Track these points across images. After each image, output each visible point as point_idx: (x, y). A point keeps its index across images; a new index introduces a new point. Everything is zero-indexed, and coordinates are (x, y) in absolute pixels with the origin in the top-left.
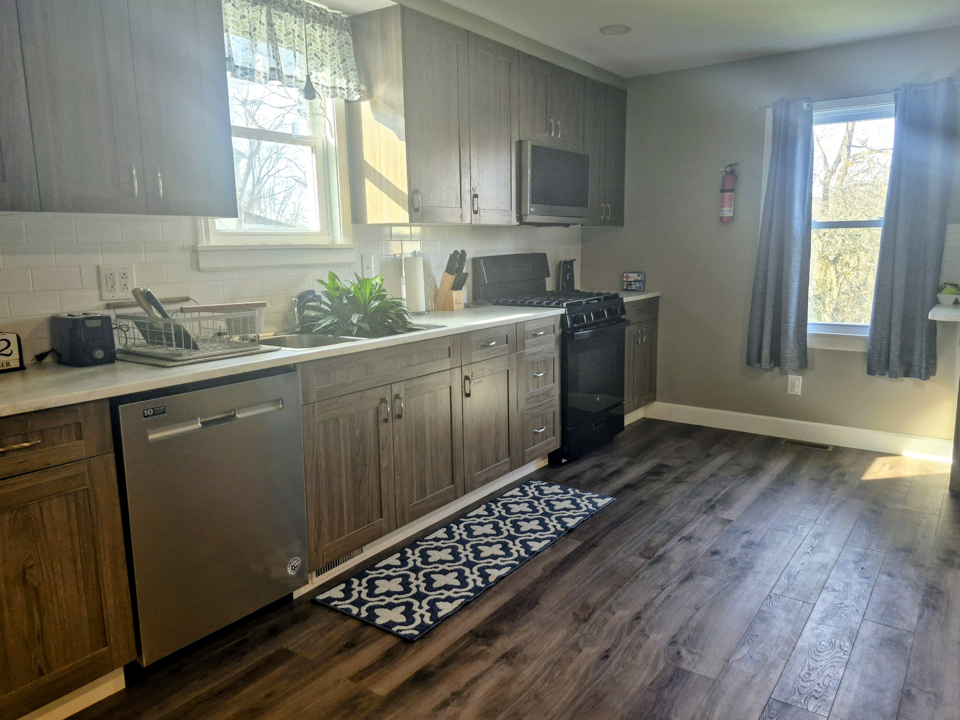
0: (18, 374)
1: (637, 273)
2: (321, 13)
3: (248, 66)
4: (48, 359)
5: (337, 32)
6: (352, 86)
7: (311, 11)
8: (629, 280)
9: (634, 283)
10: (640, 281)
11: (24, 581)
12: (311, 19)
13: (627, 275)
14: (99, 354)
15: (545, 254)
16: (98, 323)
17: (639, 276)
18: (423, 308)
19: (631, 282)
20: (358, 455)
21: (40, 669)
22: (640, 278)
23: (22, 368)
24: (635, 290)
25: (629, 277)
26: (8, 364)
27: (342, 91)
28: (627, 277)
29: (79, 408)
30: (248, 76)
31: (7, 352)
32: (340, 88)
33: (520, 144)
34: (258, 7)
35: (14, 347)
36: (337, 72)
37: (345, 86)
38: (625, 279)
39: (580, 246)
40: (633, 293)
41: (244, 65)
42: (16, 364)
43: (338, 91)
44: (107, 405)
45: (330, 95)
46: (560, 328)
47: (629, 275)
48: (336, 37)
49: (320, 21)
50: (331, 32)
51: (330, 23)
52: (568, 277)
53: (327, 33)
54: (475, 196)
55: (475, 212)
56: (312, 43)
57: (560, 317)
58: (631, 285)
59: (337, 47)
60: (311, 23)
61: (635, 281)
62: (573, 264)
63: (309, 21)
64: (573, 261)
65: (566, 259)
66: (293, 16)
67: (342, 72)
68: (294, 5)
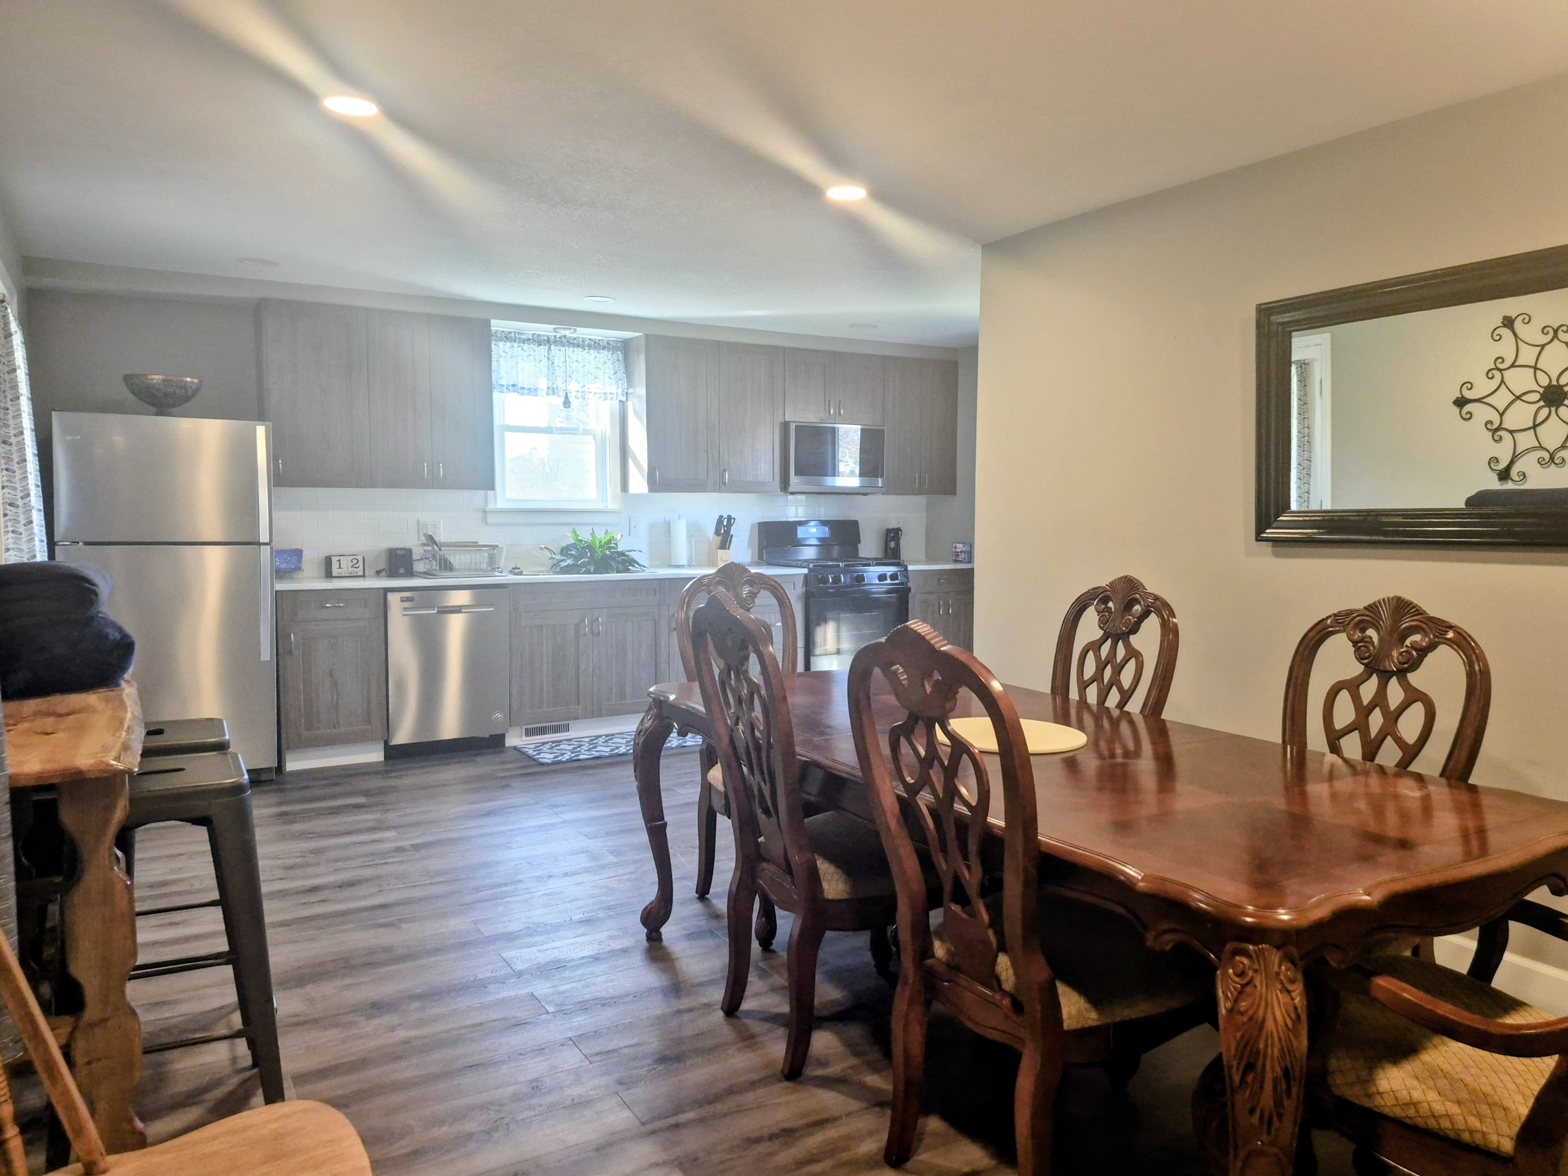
0: (362, 579)
1: (962, 544)
2: (595, 343)
3: (533, 387)
4: (383, 574)
5: (611, 352)
6: (620, 391)
7: (586, 343)
8: (957, 550)
9: (960, 554)
10: (964, 552)
11: (331, 675)
12: (587, 348)
13: (955, 545)
14: (402, 571)
15: (857, 522)
16: (404, 552)
17: (964, 546)
18: (685, 563)
19: (957, 552)
21: (334, 725)
22: (964, 549)
23: (364, 576)
24: (961, 561)
26: (357, 573)
27: (614, 395)
28: (956, 548)
29: (367, 592)
31: (357, 566)
32: (611, 393)
33: (785, 426)
34: (542, 347)
35: (361, 564)
36: (609, 382)
37: (614, 392)
38: (953, 549)
39: (924, 515)
40: (959, 563)
41: (529, 387)
42: (361, 573)
43: (609, 395)
44: (382, 592)
45: (603, 398)
46: (803, 587)
47: (958, 545)
48: (610, 357)
49: (595, 348)
50: (604, 354)
51: (604, 348)
52: (892, 544)
53: (601, 355)
54: (724, 470)
55: (724, 484)
56: (587, 364)
57: (802, 577)
58: (958, 555)
59: (610, 364)
60: (587, 351)
61: (961, 552)
62: (900, 532)
63: (585, 350)
64: (899, 529)
65: (891, 527)
66: (571, 348)
67: (613, 381)
68: (571, 341)
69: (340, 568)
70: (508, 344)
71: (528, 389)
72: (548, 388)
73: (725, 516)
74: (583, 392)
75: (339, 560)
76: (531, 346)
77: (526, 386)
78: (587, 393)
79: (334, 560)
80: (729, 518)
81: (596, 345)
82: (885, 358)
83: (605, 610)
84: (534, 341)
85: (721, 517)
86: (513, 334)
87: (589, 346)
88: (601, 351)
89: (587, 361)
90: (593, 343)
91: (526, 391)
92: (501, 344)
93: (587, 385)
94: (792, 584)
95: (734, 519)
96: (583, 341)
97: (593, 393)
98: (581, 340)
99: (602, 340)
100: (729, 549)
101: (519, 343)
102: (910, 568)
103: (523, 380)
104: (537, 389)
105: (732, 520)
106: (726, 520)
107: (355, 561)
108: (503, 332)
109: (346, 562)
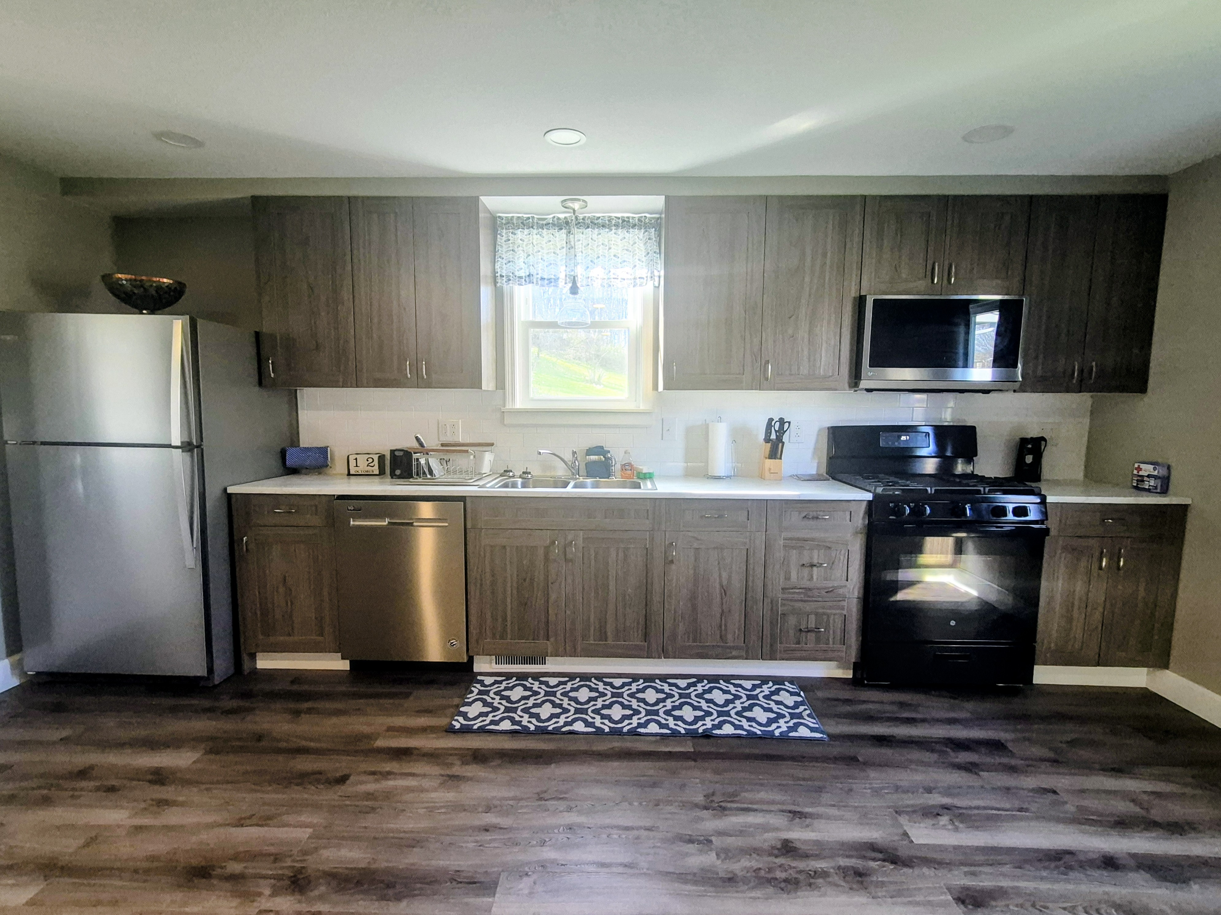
1: (1151, 464)
2: (624, 221)
3: (553, 277)
5: (643, 231)
6: (650, 274)
7: (613, 222)
8: (1141, 473)
9: (1148, 479)
10: (1156, 477)
12: (613, 228)
13: (1139, 466)
15: (973, 428)
16: (401, 453)
17: (1155, 469)
19: (1142, 476)
20: (525, 580)
21: (289, 633)
22: (1156, 473)
23: (380, 475)
24: (1149, 490)
25: (1141, 469)
26: (373, 471)
27: (642, 280)
28: (1139, 469)
29: (317, 498)
30: (552, 284)
31: (372, 464)
33: (861, 301)
34: (562, 231)
35: (376, 462)
36: (638, 265)
38: (1135, 472)
39: (1087, 421)
40: (1144, 493)
41: (549, 277)
42: (377, 472)
47: (1143, 466)
48: (641, 236)
49: (623, 227)
50: (637, 235)
51: (634, 226)
52: (1029, 459)
53: (631, 235)
54: (767, 362)
55: (767, 379)
56: (612, 246)
57: (864, 505)
58: (1143, 481)
59: (642, 245)
60: (614, 231)
61: (1149, 476)
62: (1043, 443)
63: (611, 230)
64: (1043, 439)
65: (1029, 436)
66: (597, 230)
67: (644, 264)
68: (596, 222)
69: (357, 466)
70: (526, 231)
71: (548, 280)
72: (566, 276)
73: (776, 419)
74: (608, 279)
75: (356, 459)
76: (551, 231)
77: (546, 277)
78: (612, 280)
79: (352, 458)
80: (782, 421)
81: (625, 224)
82: (1031, 199)
83: (581, 533)
84: (554, 225)
85: (771, 420)
86: (531, 220)
87: (617, 226)
88: (631, 230)
89: (613, 242)
90: (620, 221)
91: (546, 282)
92: (518, 232)
93: (613, 271)
94: (848, 514)
95: (789, 423)
96: (609, 221)
97: (619, 280)
98: (607, 219)
99: (633, 218)
100: (781, 458)
101: (537, 229)
102: (1050, 499)
103: (541, 270)
104: (558, 278)
105: (786, 425)
106: (778, 424)
107: (370, 460)
108: (519, 217)
109: (362, 461)
